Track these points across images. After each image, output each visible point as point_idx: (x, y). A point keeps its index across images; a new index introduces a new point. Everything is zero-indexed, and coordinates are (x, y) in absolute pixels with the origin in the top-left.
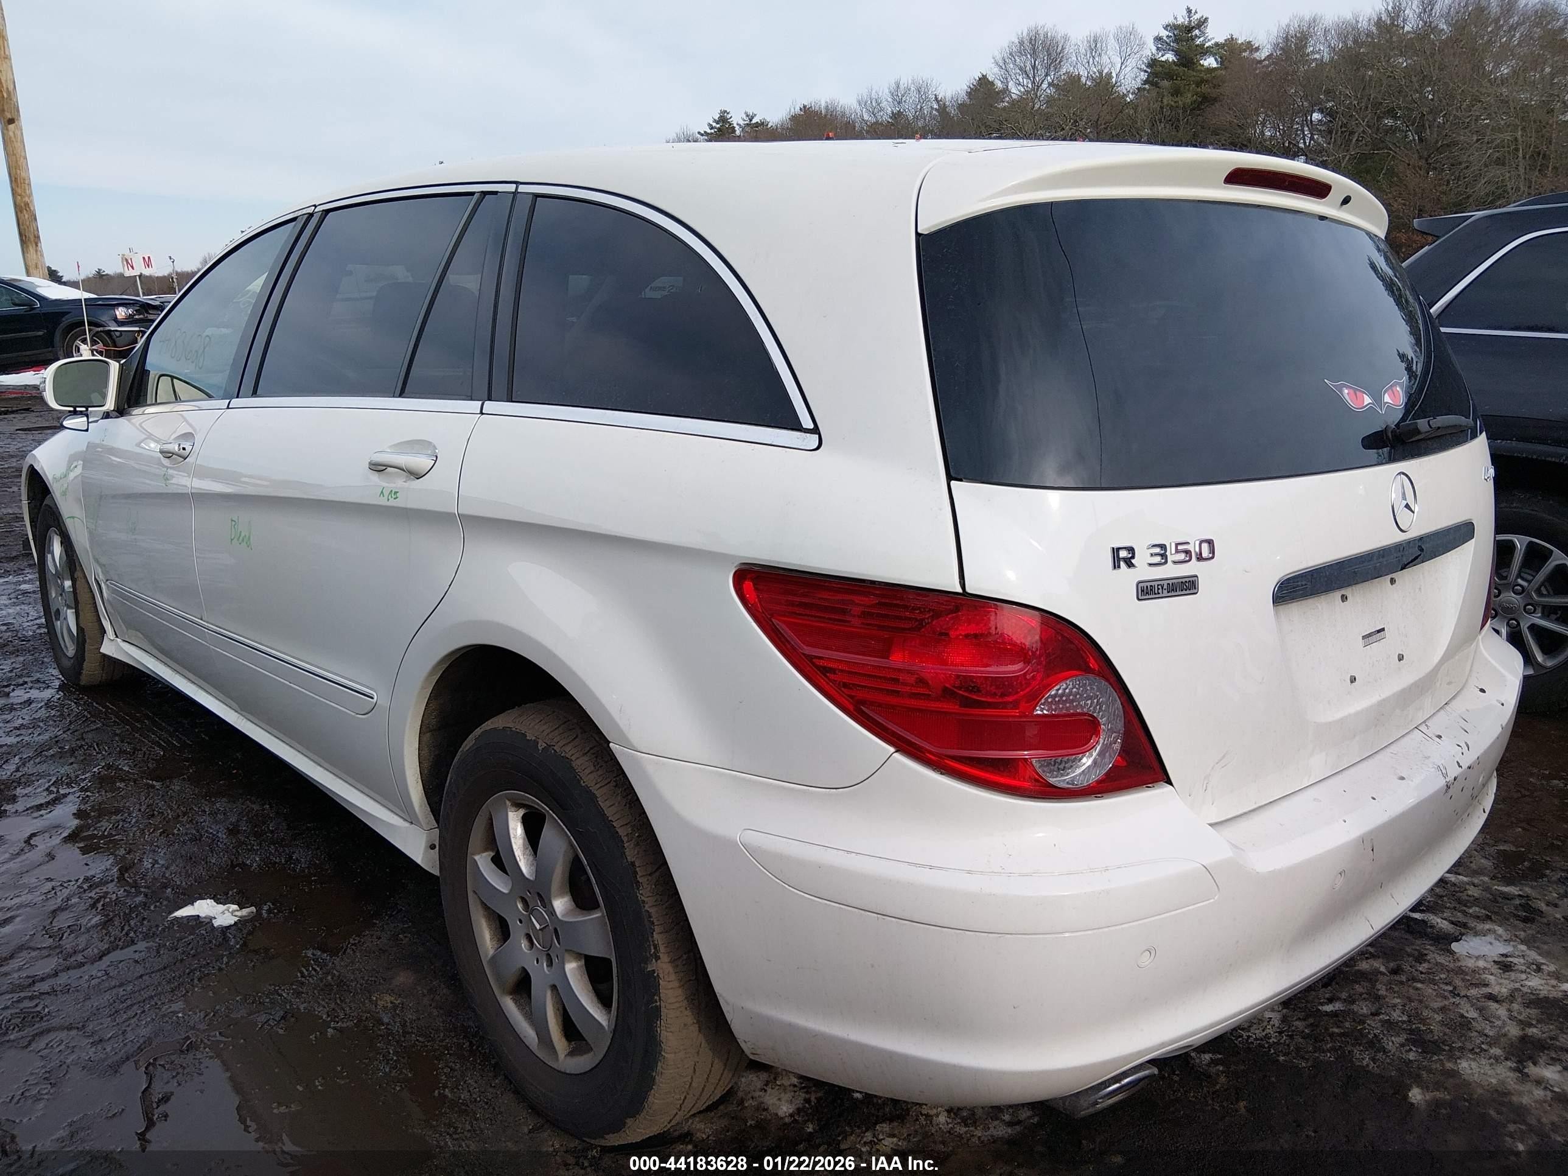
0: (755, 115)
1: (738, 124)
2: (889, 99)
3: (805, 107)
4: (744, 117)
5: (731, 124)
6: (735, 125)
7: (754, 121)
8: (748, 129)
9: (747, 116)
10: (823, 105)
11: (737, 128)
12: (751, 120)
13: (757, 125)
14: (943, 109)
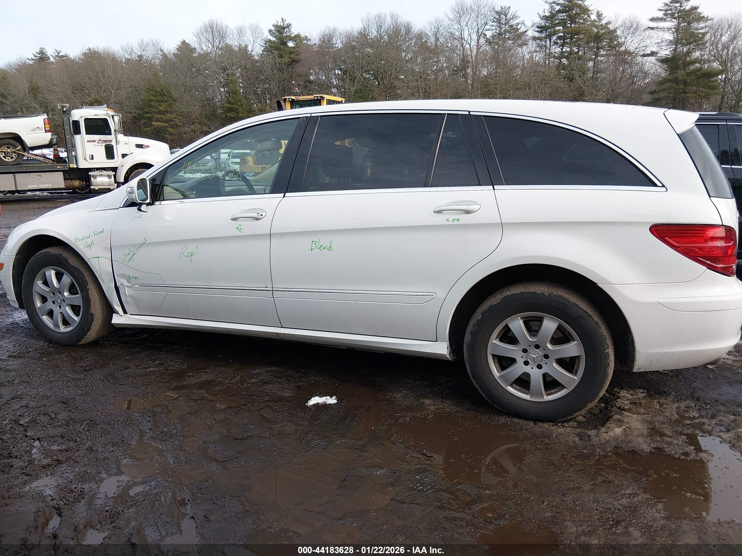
0: (61, 51)
1: (51, 55)
2: (138, 48)
3: (90, 49)
4: (55, 51)
5: (47, 55)
6: (49, 56)
7: (60, 54)
8: (57, 58)
9: (57, 51)
10: (102, 48)
11: (51, 57)
12: (58, 54)
13: (62, 56)
14: (164, 56)
